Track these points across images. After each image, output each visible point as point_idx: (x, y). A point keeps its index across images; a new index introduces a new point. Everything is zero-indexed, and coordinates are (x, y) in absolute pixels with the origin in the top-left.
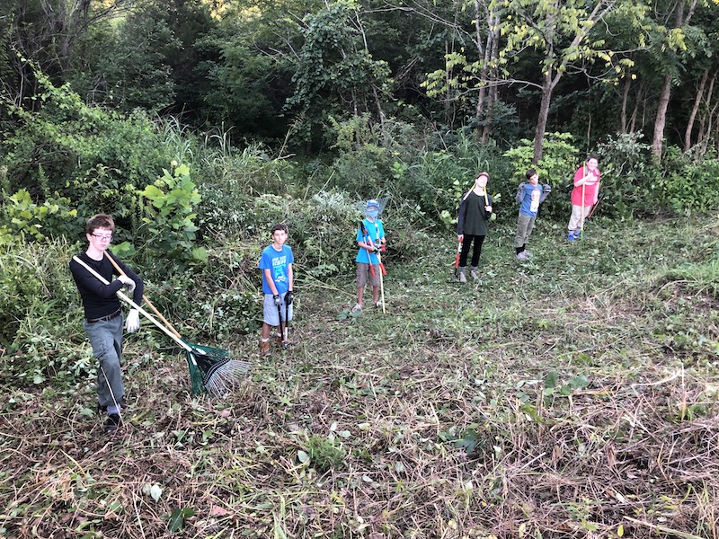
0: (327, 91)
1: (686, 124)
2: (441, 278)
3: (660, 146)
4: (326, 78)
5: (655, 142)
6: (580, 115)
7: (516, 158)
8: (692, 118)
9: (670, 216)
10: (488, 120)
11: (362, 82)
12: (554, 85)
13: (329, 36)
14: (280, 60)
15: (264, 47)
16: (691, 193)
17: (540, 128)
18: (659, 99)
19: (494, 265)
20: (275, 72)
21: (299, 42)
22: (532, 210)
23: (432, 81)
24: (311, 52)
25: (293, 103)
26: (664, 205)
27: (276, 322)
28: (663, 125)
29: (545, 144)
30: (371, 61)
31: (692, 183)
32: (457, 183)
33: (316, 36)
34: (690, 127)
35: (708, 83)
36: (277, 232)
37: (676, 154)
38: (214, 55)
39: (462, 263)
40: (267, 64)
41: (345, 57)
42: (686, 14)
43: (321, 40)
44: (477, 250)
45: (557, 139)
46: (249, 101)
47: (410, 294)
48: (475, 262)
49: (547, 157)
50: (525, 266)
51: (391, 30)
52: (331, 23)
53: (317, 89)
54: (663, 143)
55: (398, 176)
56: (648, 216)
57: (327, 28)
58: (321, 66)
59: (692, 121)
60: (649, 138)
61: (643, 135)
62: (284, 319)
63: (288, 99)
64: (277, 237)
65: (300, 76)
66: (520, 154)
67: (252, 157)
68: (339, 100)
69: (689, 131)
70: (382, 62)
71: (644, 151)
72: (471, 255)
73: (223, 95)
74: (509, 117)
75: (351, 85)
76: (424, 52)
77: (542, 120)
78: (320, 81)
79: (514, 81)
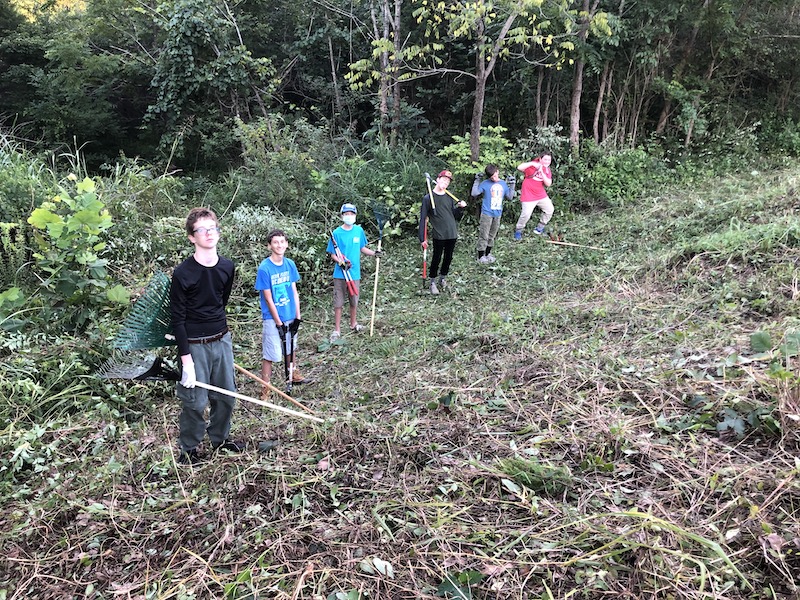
0: (200, 96)
1: (594, 117)
3: (577, 138)
4: (201, 79)
5: (572, 134)
6: (489, 112)
7: (452, 155)
8: (598, 110)
9: (605, 207)
10: (396, 122)
11: (243, 83)
12: (487, 74)
13: (198, 29)
14: (133, 62)
16: (617, 183)
17: (476, 122)
20: (125, 76)
21: (152, 38)
23: (355, 72)
24: (178, 48)
25: (158, 111)
26: (596, 197)
28: (578, 116)
29: (482, 139)
30: (251, 60)
31: (616, 173)
32: (387, 189)
33: (182, 29)
34: (597, 119)
35: (608, 77)
37: (594, 147)
39: (433, 274)
40: (115, 65)
41: (219, 54)
43: (189, 34)
44: (448, 260)
45: (489, 133)
47: (383, 313)
48: (445, 271)
49: (486, 153)
51: (260, 25)
52: (199, 14)
53: (189, 93)
54: (580, 135)
56: (585, 208)
57: (195, 19)
58: (193, 65)
59: (598, 114)
60: (566, 132)
61: (561, 128)
63: (150, 107)
65: (162, 79)
66: (457, 152)
67: (134, 174)
68: (217, 106)
69: (596, 124)
70: (265, 60)
71: (563, 144)
74: (417, 118)
75: (230, 86)
76: (304, 50)
77: (478, 113)
78: (190, 84)
79: (446, 70)
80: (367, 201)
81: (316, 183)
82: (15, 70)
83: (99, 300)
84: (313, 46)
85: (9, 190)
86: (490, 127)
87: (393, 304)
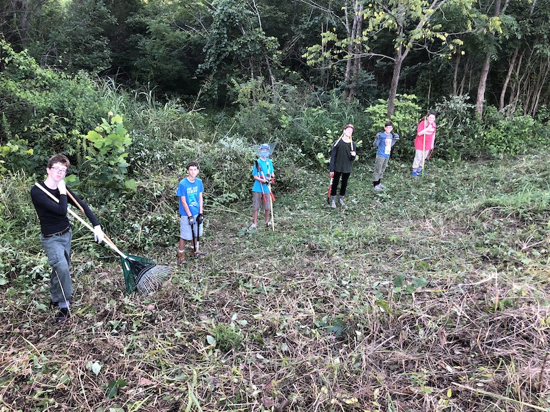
0: (230, 59)
1: (501, 89)
2: (317, 204)
3: (482, 106)
4: (230, 49)
5: (478, 103)
6: (422, 81)
7: (374, 113)
8: (506, 85)
9: (488, 159)
10: (354, 84)
11: (257, 53)
12: (403, 58)
13: (232, 17)
14: (194, 35)
15: (181, 24)
16: (504, 142)
17: (393, 90)
18: (481, 70)
19: (357, 194)
20: (190, 44)
21: (208, 21)
22: (386, 153)
23: (311, 53)
24: (218, 29)
25: (204, 68)
26: (484, 151)
27: (190, 237)
28: (484, 90)
29: (396, 103)
30: (264, 37)
31: (505, 134)
32: (329, 132)
33: (222, 17)
34: (504, 92)
35: (518, 58)
36: (191, 167)
37: (493, 112)
38: (142, 29)
39: (333, 193)
40: (184, 37)
41: (244, 33)
42: (502, 6)
43: (225, 20)
44: (344, 184)
45: (405, 99)
46: (169, 66)
47: (293, 216)
48: (343, 192)
49: (397, 113)
50: (380, 195)
51: (280, 13)
52: (233, 7)
53: (223, 57)
54: (484, 104)
55: (284, 126)
56: (472, 158)
57: (230, 10)
58: (226, 40)
59: (505, 88)
60: (473, 100)
61: (469, 97)
62: (196, 235)
63: (200, 65)
64: (191, 172)
65: (209, 48)
66: (377, 111)
67: (172, 110)
68: (239, 67)
69: (503, 95)
70: (273, 38)
71: (470, 109)
72: (340, 187)
73: (149, 61)
74: (369, 82)
75: (249, 55)
76: (305, 31)
77: (394, 85)
78: (224, 52)
79: (373, 54)
80: (316, 138)
81: (282, 124)
82: (133, 37)
83: (120, 187)
84: (311, 29)
85: (97, 114)
86: (405, 95)
87: (303, 211)
